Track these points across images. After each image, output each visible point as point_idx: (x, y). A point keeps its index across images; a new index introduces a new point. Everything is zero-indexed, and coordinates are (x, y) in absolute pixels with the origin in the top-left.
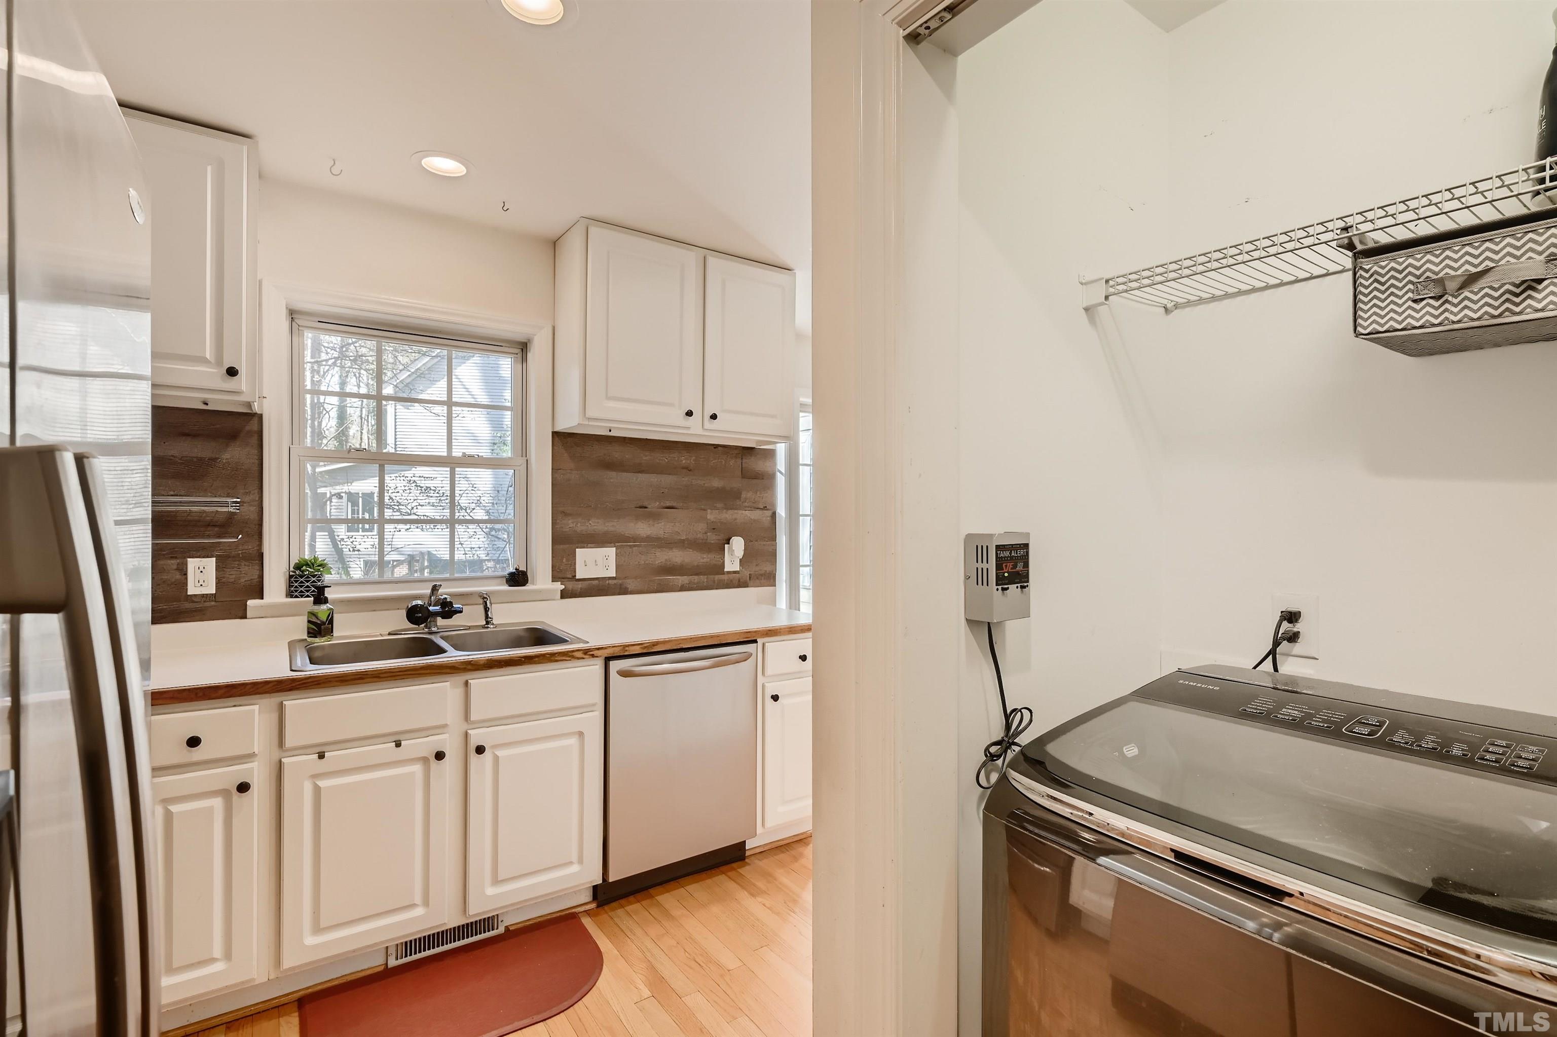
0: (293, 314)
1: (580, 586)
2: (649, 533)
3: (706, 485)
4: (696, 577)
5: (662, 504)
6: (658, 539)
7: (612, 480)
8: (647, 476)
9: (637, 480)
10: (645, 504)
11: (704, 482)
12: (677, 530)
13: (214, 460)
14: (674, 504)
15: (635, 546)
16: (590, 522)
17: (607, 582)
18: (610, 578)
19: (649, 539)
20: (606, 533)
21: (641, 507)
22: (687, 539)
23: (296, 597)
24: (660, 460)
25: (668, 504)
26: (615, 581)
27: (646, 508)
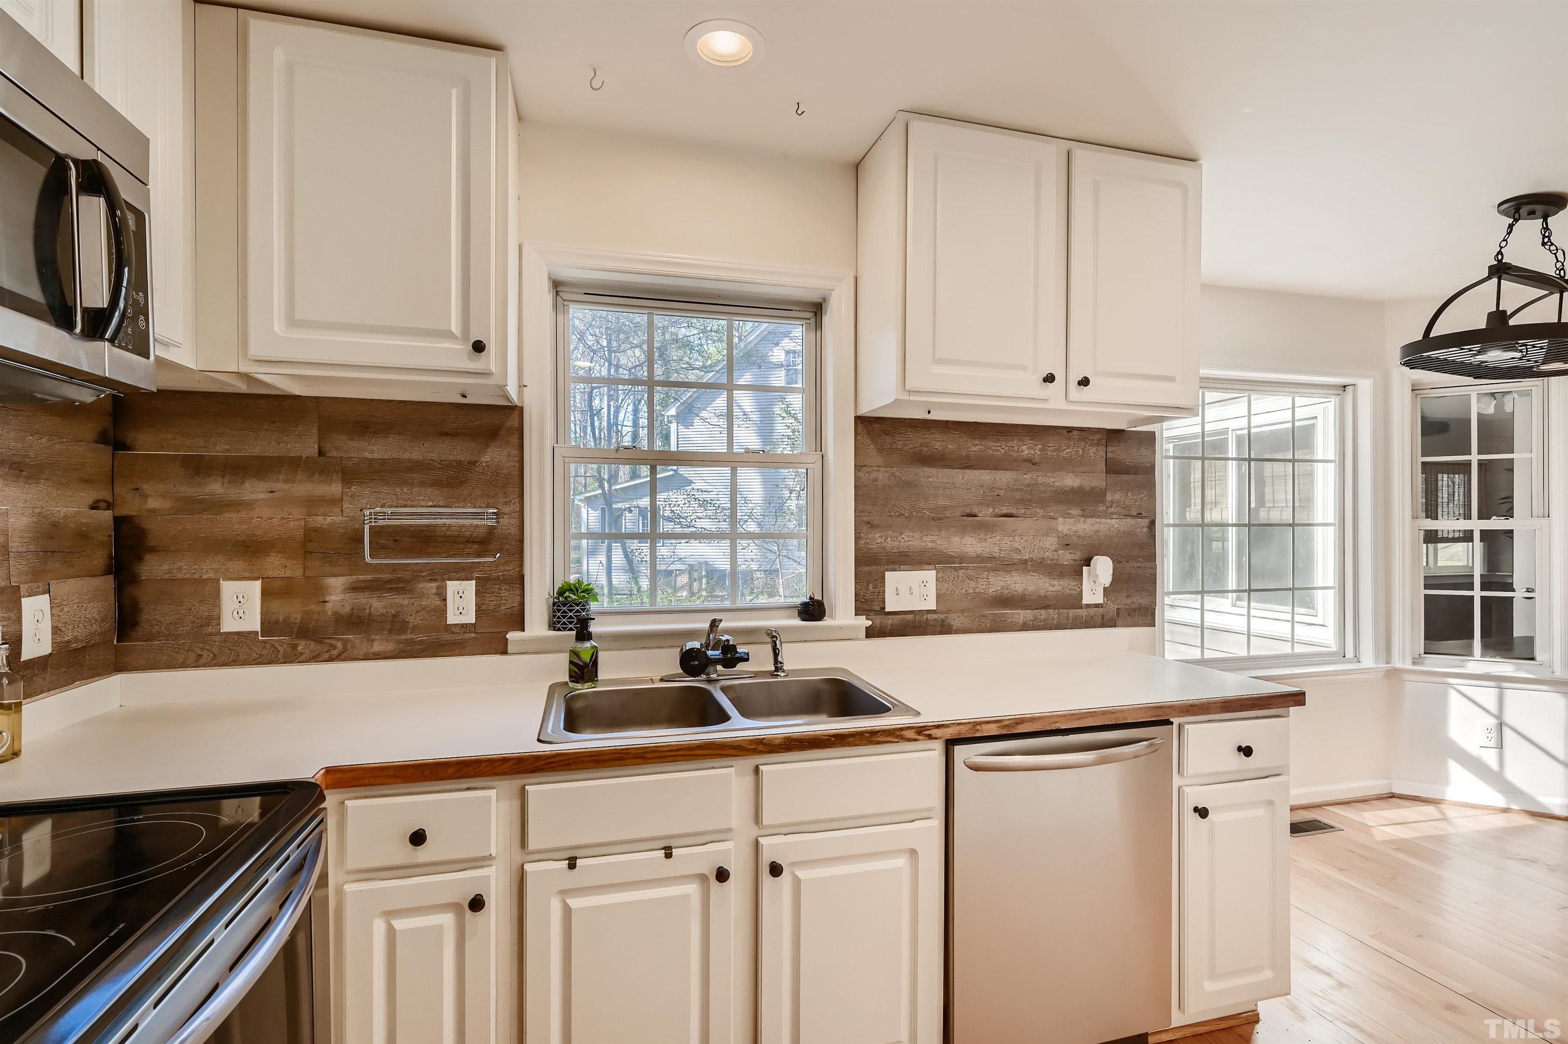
0: (557, 286)
1: (890, 622)
2: (979, 551)
3: (1056, 484)
4: (1043, 612)
5: (997, 510)
6: (992, 558)
7: (930, 480)
8: (977, 472)
9: (963, 479)
10: (975, 510)
11: (1054, 480)
12: (1017, 546)
13: (473, 463)
14: (1014, 511)
15: (961, 568)
16: (903, 536)
17: (925, 617)
18: (929, 611)
19: (979, 559)
20: (923, 551)
21: (968, 515)
22: (1032, 560)
23: (559, 630)
24: (994, 450)
25: (1005, 510)
26: (935, 616)
27: (975, 516)
